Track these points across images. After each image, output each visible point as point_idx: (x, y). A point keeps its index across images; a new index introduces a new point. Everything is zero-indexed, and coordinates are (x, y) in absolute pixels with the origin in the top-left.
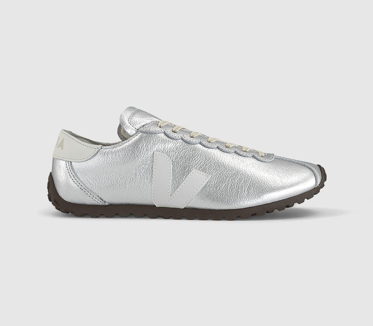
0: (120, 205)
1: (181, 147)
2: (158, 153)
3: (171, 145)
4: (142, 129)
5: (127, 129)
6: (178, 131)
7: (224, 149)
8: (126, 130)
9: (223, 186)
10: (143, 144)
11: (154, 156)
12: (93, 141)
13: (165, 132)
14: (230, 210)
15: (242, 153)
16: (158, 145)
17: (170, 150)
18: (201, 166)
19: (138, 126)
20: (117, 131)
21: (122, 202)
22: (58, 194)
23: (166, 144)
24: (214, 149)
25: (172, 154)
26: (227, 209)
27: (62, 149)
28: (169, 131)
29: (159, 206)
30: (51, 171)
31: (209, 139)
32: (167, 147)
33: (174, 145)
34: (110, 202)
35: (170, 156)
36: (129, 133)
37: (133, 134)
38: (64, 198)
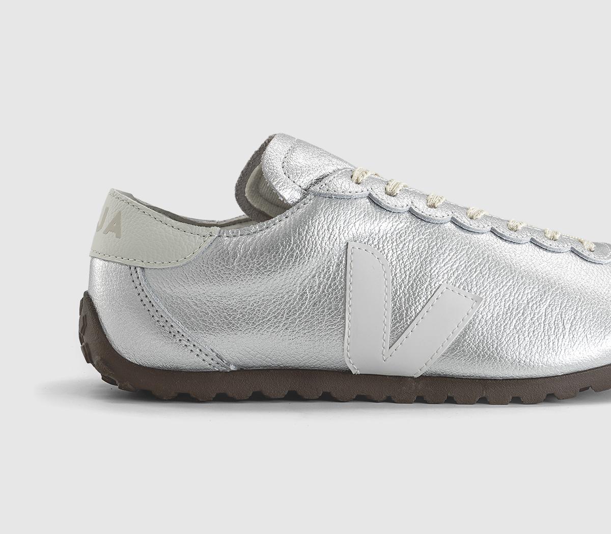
0: (264, 370)
1: (410, 229)
2: (357, 245)
3: (385, 225)
4: (317, 188)
5: (283, 188)
6: (398, 192)
7: (507, 233)
8: (281, 192)
9: (514, 322)
10: (321, 225)
11: (349, 253)
12: (178, 216)
13: (370, 194)
14: (532, 378)
15: (547, 243)
16: (357, 226)
17: (384, 238)
18: (458, 276)
19: (305, 181)
20: (233, 192)
21: (270, 364)
22: (111, 346)
23: (376, 225)
24: (484, 234)
25: (389, 247)
26: (524, 377)
27: (118, 236)
28: (379, 194)
29: (359, 372)
30: (86, 289)
31: (471, 212)
32: (377, 232)
33: (395, 227)
34: (241, 363)
35: (386, 251)
36: (287, 198)
37: (295, 200)
38: (126, 356)
